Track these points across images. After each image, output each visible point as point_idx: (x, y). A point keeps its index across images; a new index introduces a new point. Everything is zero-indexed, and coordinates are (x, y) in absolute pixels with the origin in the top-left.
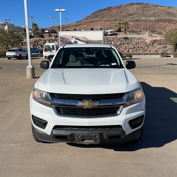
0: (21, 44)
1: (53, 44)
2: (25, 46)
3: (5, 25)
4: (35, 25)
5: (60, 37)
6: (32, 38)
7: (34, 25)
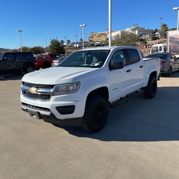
0: (145, 46)
1: (161, 45)
2: (149, 48)
3: (136, 29)
4: (165, 26)
5: (170, 38)
6: (157, 40)
7: (163, 26)
